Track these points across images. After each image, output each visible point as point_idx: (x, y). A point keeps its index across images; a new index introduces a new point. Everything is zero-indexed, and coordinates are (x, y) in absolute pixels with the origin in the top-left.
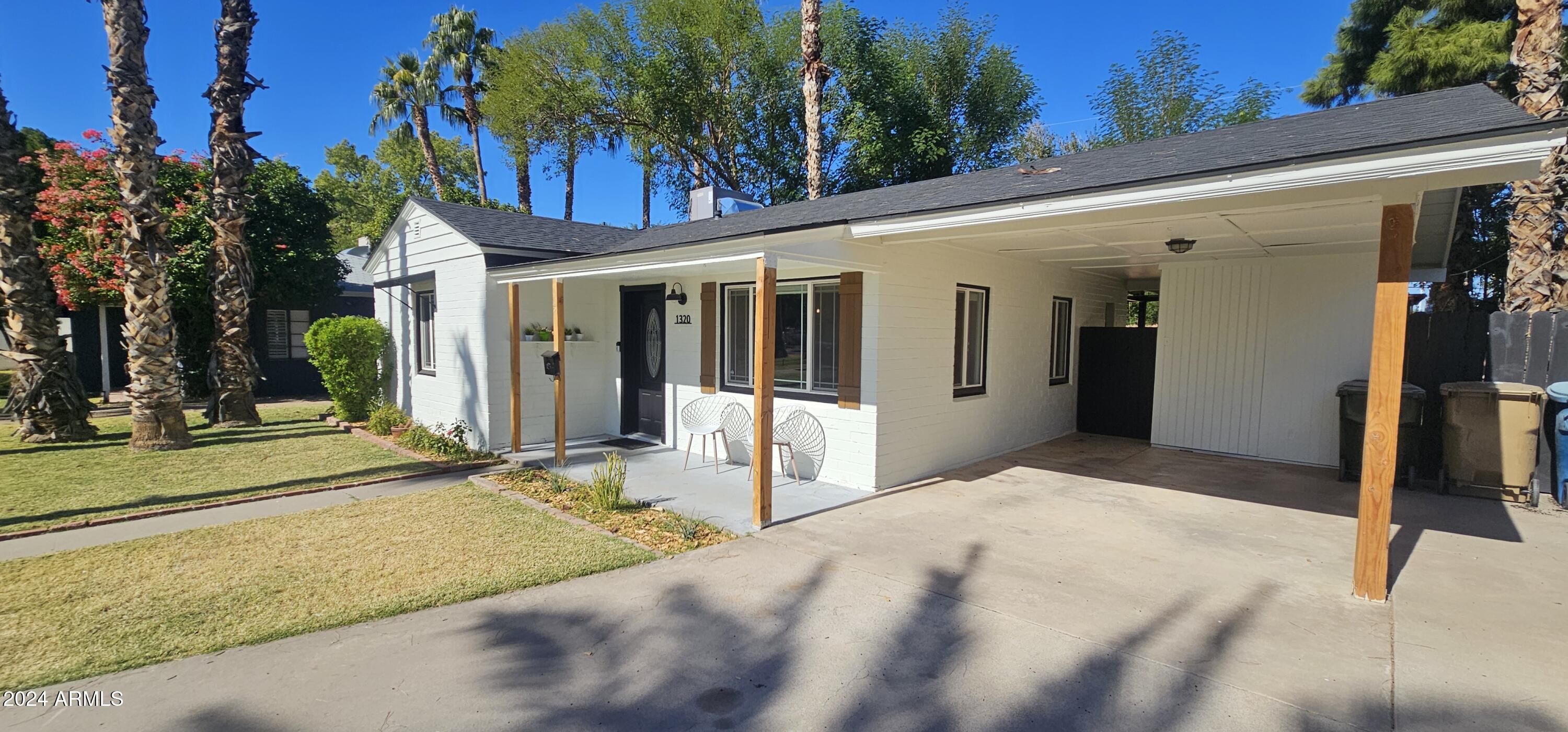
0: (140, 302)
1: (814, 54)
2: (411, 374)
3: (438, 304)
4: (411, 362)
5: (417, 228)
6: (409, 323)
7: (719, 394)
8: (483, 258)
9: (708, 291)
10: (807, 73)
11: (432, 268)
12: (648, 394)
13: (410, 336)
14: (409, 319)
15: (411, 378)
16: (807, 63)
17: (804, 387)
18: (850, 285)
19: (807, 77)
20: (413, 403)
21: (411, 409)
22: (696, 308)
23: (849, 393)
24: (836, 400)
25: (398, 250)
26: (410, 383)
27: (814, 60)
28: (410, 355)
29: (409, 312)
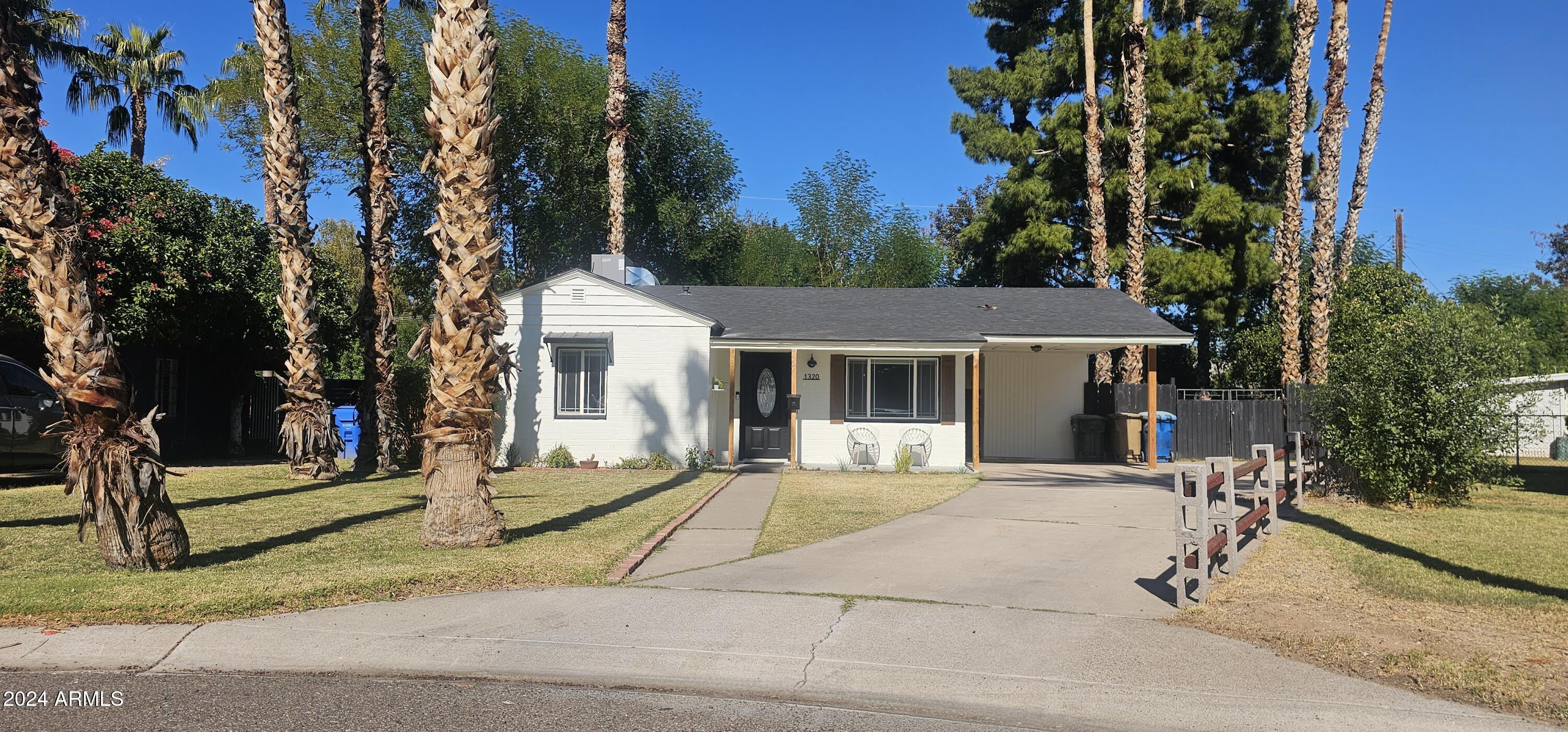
1: (621, 121)
2: (538, 420)
3: (616, 360)
4: (538, 408)
5: (578, 294)
6: (540, 374)
7: (846, 424)
8: (709, 330)
9: (837, 360)
10: (614, 139)
11: (607, 330)
12: (760, 429)
13: (541, 386)
14: (539, 371)
15: (539, 423)
16: (614, 128)
17: (912, 416)
18: (948, 361)
19: (614, 142)
20: (540, 445)
21: (537, 451)
22: (824, 370)
23: (948, 418)
24: (938, 422)
25: (521, 308)
26: (536, 428)
27: (622, 127)
28: (537, 402)
29: (539, 364)
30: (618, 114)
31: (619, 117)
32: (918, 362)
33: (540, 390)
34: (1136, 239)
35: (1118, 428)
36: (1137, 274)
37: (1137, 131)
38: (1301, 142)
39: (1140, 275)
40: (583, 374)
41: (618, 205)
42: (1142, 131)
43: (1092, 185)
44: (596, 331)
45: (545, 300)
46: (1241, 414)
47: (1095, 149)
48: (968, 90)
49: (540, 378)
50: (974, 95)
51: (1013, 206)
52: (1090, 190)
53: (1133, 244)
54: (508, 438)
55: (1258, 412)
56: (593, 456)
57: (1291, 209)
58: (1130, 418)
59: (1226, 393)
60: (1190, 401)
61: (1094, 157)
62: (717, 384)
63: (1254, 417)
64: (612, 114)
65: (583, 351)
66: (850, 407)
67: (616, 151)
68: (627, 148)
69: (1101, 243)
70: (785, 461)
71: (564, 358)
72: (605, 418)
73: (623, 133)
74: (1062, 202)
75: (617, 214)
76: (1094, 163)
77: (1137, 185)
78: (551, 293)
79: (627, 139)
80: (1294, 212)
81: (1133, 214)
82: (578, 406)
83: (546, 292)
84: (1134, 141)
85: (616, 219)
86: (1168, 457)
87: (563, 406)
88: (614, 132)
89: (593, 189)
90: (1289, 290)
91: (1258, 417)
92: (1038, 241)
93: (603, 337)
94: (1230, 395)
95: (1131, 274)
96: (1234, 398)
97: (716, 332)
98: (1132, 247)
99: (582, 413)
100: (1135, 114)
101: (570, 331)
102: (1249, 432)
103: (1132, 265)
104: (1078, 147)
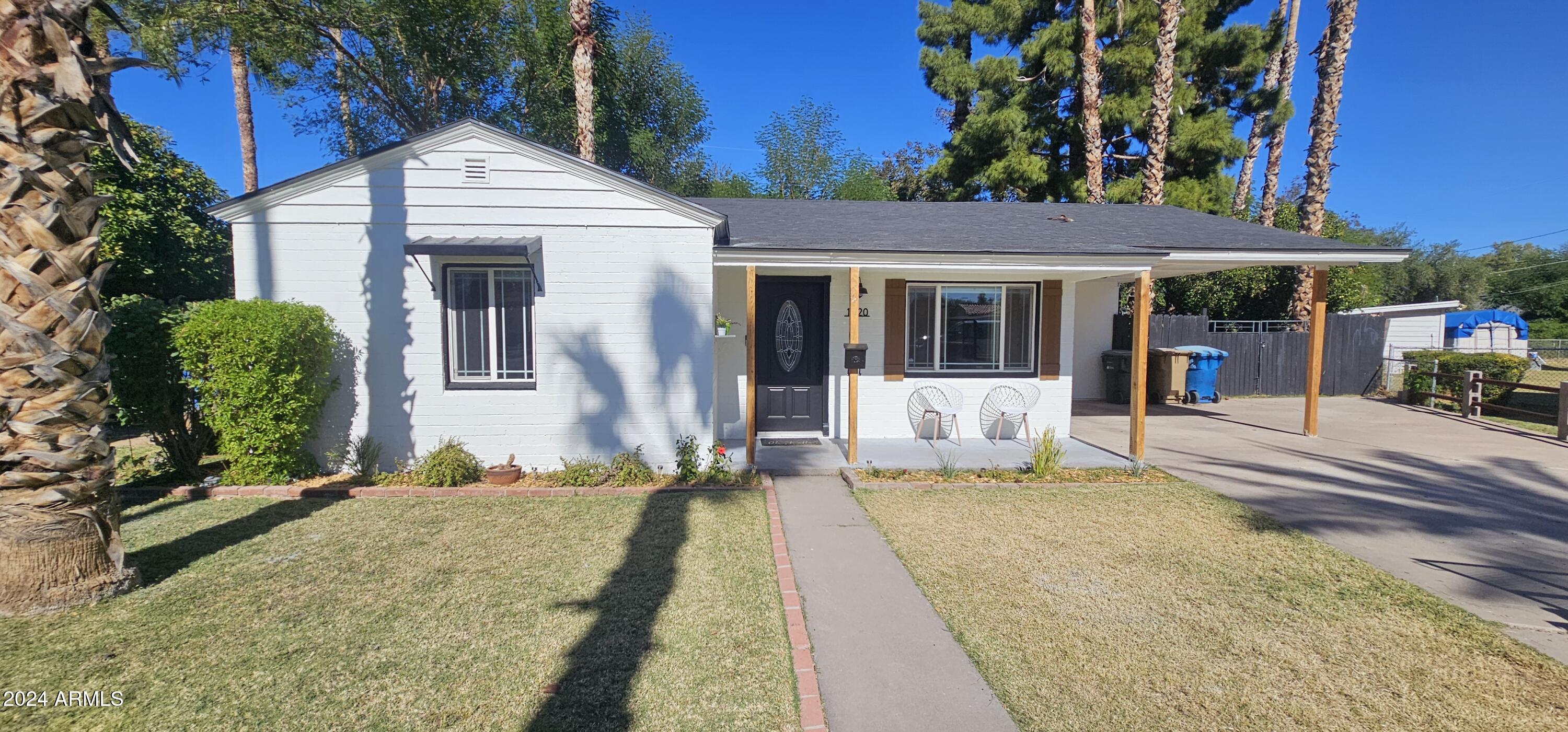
0: (65, 252)
1: (588, 27)
2: (410, 392)
3: (548, 286)
4: (409, 372)
5: (475, 170)
6: (408, 312)
7: (906, 380)
8: (711, 233)
9: (895, 287)
10: (580, 46)
11: (531, 233)
12: (780, 389)
13: (412, 332)
14: (406, 306)
15: (412, 398)
16: (579, 34)
17: (997, 367)
18: (1053, 289)
19: (580, 50)
20: (417, 435)
21: (411, 446)
22: (877, 302)
23: (1051, 369)
24: (1034, 375)
25: (366, 193)
26: (407, 406)
27: (588, 34)
28: (407, 362)
29: (406, 295)
30: (584, 18)
31: (584, 22)
32: (1008, 289)
33: (410, 341)
34: (1159, 157)
35: (1164, 367)
36: (1156, 196)
37: (1170, 32)
38: (1348, 46)
39: (1159, 196)
40: (492, 311)
41: (586, 121)
42: (1175, 32)
43: (1089, 107)
44: (511, 235)
45: (410, 178)
46: (1270, 347)
47: (1094, 68)
48: (938, 24)
49: (409, 319)
50: (944, 29)
51: (991, 136)
52: (1086, 112)
53: (1154, 162)
54: (359, 428)
55: (1287, 345)
56: (512, 458)
57: (1327, 124)
58: (1177, 355)
59: (1257, 324)
60: (1220, 333)
61: (1093, 76)
62: (723, 326)
63: (1282, 351)
64: (577, 17)
65: (491, 271)
66: (911, 356)
67: (582, 61)
68: (595, 56)
69: (1097, 168)
70: (818, 435)
71: (457, 282)
72: (533, 387)
73: (589, 40)
74: (1040, 131)
75: (586, 132)
76: (1093, 83)
77: (1165, 96)
78: (422, 166)
79: (594, 48)
80: (1330, 127)
81: (1156, 128)
82: (488, 367)
83: (410, 163)
84: (1165, 44)
85: (585, 137)
86: (1212, 397)
87: (461, 367)
88: (580, 38)
89: (563, 115)
90: (1314, 214)
91: (1286, 351)
92: (1018, 171)
93: (522, 243)
94: (1260, 327)
95: (1150, 196)
96: (1264, 330)
97: (722, 240)
98: (1152, 166)
99: (494, 378)
100: (1169, 12)
101: (463, 235)
102: (1277, 367)
103: (1151, 186)
104: (1069, 69)
